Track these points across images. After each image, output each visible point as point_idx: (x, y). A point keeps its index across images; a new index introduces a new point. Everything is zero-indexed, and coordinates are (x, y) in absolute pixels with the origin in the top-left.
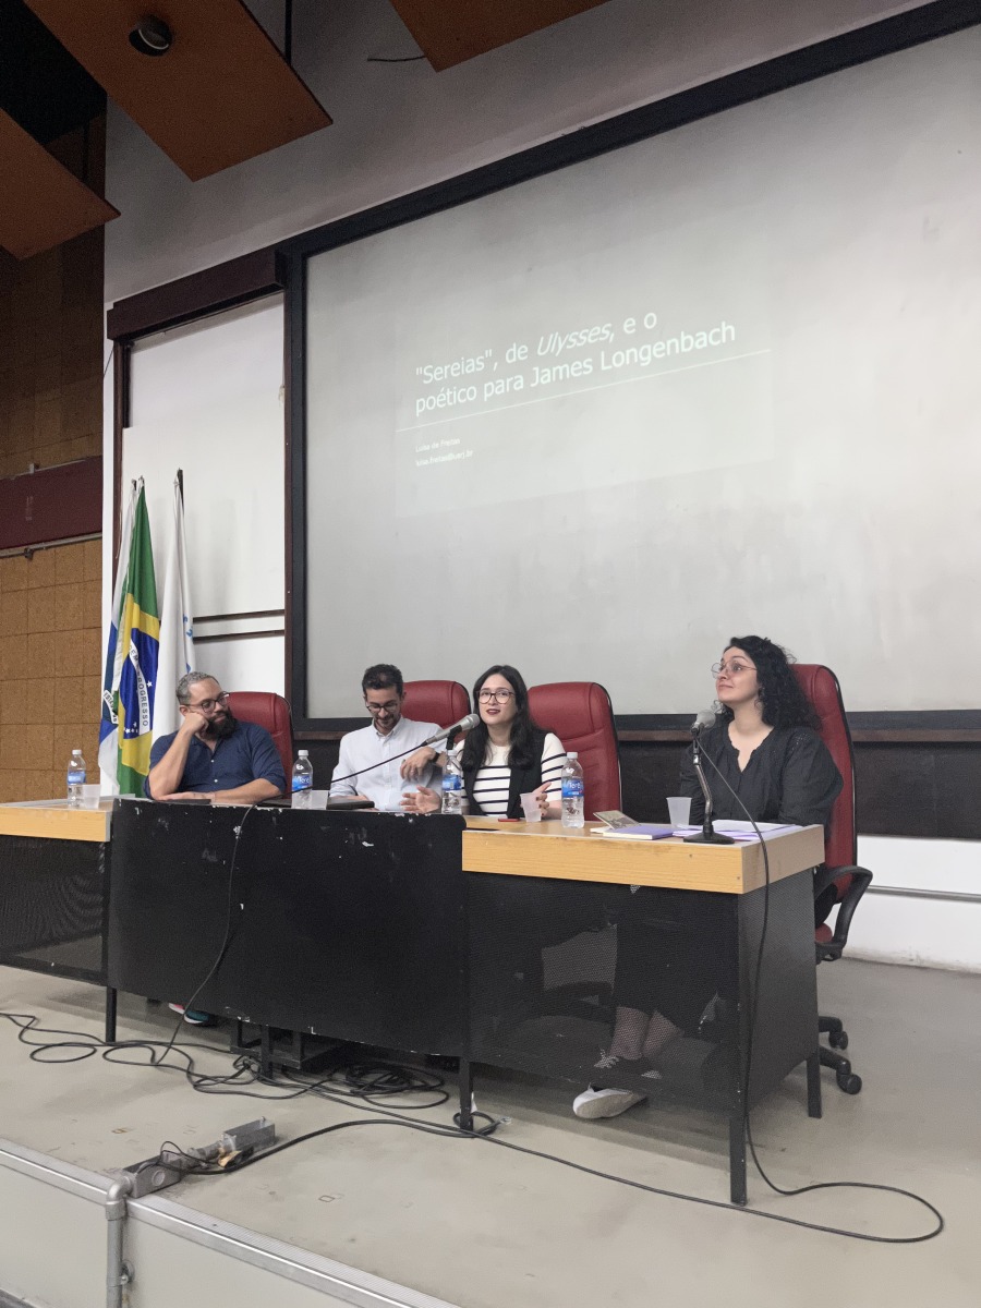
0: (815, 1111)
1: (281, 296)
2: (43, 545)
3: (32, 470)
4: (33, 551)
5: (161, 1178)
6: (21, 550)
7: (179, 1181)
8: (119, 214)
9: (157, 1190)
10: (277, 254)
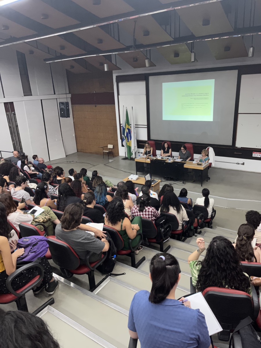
0: (207, 181)
1: (145, 81)
2: (99, 105)
3: (95, 92)
4: (96, 106)
8: (121, 69)
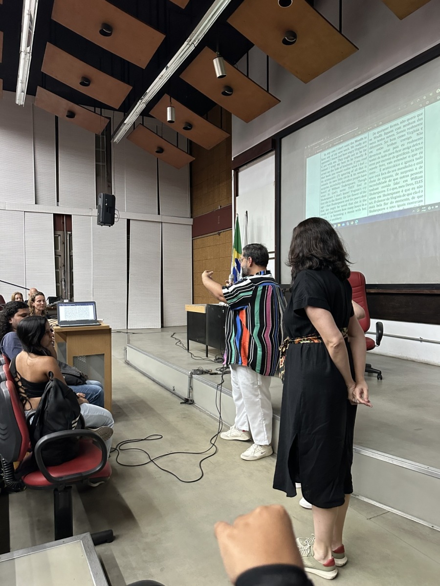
1: (274, 152)
2: (222, 231)
3: (219, 208)
4: (220, 233)
5: (198, 373)
6: (217, 233)
7: (202, 374)
9: (198, 374)
10: (272, 139)
